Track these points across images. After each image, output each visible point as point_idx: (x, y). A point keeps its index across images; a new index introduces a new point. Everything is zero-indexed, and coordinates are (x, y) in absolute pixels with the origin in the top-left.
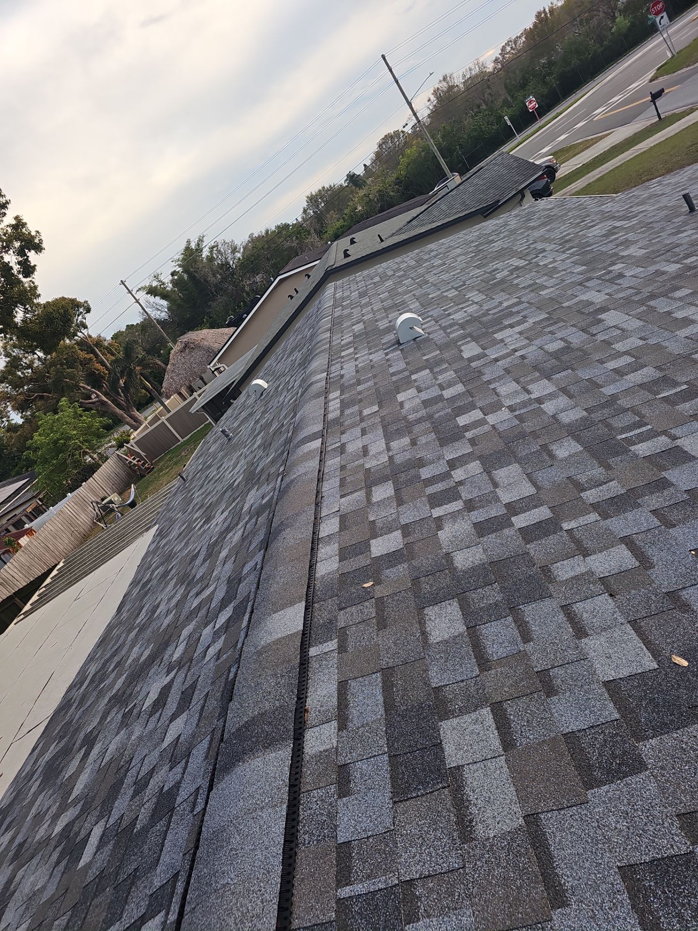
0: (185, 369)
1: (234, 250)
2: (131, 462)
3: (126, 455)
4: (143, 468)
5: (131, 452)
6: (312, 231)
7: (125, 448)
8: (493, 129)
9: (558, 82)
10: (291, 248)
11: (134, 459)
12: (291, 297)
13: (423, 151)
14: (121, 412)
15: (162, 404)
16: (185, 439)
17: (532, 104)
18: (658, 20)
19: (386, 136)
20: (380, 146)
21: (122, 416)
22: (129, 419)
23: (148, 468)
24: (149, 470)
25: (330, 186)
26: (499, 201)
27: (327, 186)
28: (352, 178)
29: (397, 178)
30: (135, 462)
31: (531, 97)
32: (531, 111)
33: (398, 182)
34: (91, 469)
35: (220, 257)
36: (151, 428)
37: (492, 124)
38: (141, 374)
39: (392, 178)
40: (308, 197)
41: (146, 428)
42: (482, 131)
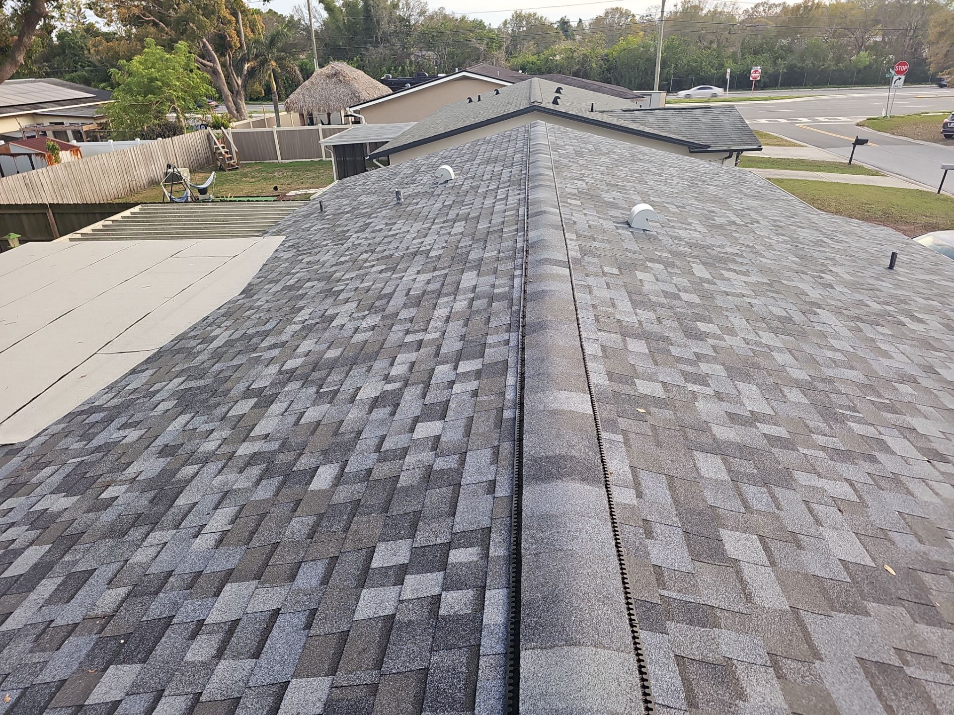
0: (322, 96)
1: (422, 13)
2: (218, 149)
3: (218, 139)
4: (227, 162)
5: (224, 140)
6: (504, 48)
7: (219, 131)
8: (710, 71)
9: (785, 70)
10: (476, 49)
11: (223, 148)
12: (471, 101)
13: (643, 47)
14: (229, 93)
15: (277, 111)
16: (284, 161)
17: (756, 74)
18: (895, 78)
19: (617, 8)
20: (607, 13)
21: (227, 98)
22: (232, 104)
23: (232, 166)
24: (233, 168)
25: (541, 18)
26: (709, 147)
27: (539, 14)
28: (564, 24)
29: (607, 55)
30: (223, 151)
31: (759, 68)
32: (751, 79)
33: (606, 58)
34: (173, 130)
35: (405, 10)
36: (252, 130)
37: (712, 67)
38: (273, 70)
39: (602, 51)
40: (516, 12)
41: (248, 125)
42: (701, 66)
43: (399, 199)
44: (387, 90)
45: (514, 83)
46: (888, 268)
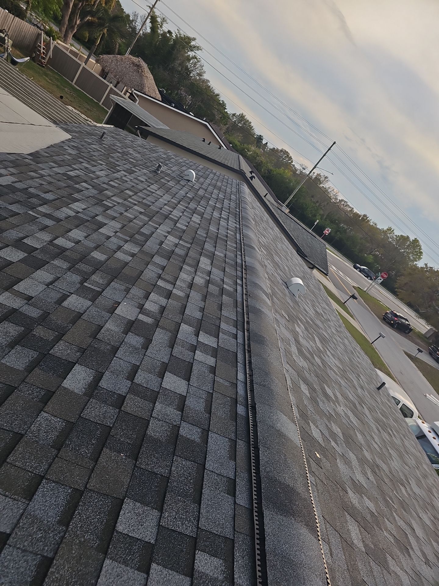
0: (122, 70)
1: (200, 75)
2: (40, 47)
3: (44, 42)
4: (40, 59)
5: (47, 45)
6: (227, 126)
7: (48, 38)
8: (309, 215)
9: (338, 239)
10: (214, 115)
11: (44, 49)
12: (204, 141)
13: (289, 180)
14: (67, 23)
15: (89, 57)
16: (75, 86)
17: (327, 231)
19: (287, 152)
20: (282, 151)
21: (64, 24)
22: (64, 30)
23: (42, 63)
24: (41, 65)
25: (252, 127)
27: (252, 124)
28: (260, 138)
29: (271, 170)
30: (42, 50)
31: (330, 230)
32: (324, 232)
33: (270, 171)
34: (19, 14)
35: (192, 66)
36: (68, 53)
37: (311, 213)
38: (104, 34)
39: (270, 166)
40: (242, 114)
41: (67, 49)
42: (307, 209)
43: (158, 170)
44: (159, 97)
45: (228, 149)
46: (377, 388)
